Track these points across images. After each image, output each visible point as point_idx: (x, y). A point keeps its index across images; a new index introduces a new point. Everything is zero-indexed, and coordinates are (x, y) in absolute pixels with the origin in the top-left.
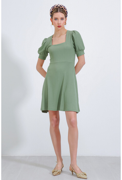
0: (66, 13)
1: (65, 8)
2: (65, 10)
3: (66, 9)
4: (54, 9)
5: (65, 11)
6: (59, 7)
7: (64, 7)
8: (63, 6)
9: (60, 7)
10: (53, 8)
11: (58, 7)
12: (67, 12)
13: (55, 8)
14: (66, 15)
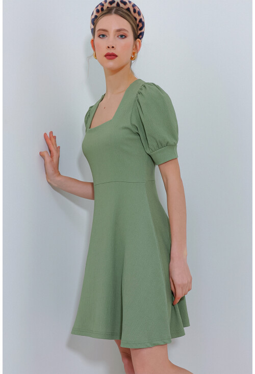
0: (138, 25)
1: (137, 10)
2: (136, 15)
3: (139, 14)
4: (102, 9)
5: (136, 19)
6: (118, 4)
7: (134, 6)
8: (130, 2)
9: (122, 5)
10: (99, 8)
11: (114, 5)
12: (141, 21)
13: (105, 8)
14: (140, 32)
